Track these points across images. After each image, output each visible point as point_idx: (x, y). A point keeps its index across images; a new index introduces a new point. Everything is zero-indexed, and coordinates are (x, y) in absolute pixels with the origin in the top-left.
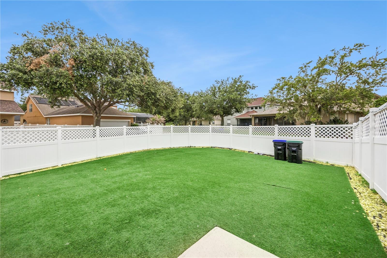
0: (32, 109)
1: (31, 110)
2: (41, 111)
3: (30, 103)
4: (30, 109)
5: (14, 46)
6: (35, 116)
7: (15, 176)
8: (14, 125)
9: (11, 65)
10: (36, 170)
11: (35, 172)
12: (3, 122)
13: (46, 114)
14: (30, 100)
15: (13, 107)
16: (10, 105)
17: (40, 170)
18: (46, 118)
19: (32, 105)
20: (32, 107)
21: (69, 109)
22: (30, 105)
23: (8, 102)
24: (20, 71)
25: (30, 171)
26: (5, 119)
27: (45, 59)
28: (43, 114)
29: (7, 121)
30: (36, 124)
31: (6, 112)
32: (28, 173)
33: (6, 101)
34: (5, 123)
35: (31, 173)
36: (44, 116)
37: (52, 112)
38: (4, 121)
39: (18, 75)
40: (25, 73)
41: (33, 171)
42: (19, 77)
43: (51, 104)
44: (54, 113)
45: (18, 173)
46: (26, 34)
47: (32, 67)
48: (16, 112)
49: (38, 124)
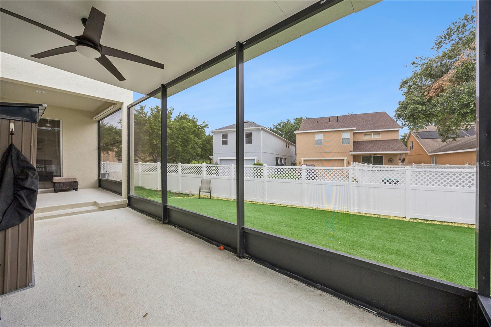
0: (413, 146)
1: (412, 148)
2: (425, 148)
3: (411, 140)
4: (411, 146)
5: (403, 80)
6: (417, 154)
7: (422, 221)
8: (398, 165)
9: (410, 100)
10: (444, 222)
11: (443, 224)
12: (389, 161)
13: (430, 150)
14: (411, 136)
15: (398, 146)
16: (396, 144)
17: (450, 223)
18: (431, 156)
19: (413, 141)
20: (413, 144)
21: (466, 141)
22: (411, 142)
23: (394, 141)
24: (418, 103)
25: (438, 221)
26: (391, 158)
27: (450, 78)
28: (427, 151)
29: (393, 160)
30: (421, 164)
31: (393, 151)
32: (435, 223)
33: (392, 140)
34: (391, 162)
35: (440, 223)
36: (429, 153)
37: (438, 147)
38: (391, 161)
39: (418, 108)
40: (423, 104)
41: (441, 222)
42: (419, 111)
43: (442, 137)
44: (442, 149)
45: (426, 219)
46: (415, 60)
47: (431, 94)
48: (402, 150)
49: (423, 164)
